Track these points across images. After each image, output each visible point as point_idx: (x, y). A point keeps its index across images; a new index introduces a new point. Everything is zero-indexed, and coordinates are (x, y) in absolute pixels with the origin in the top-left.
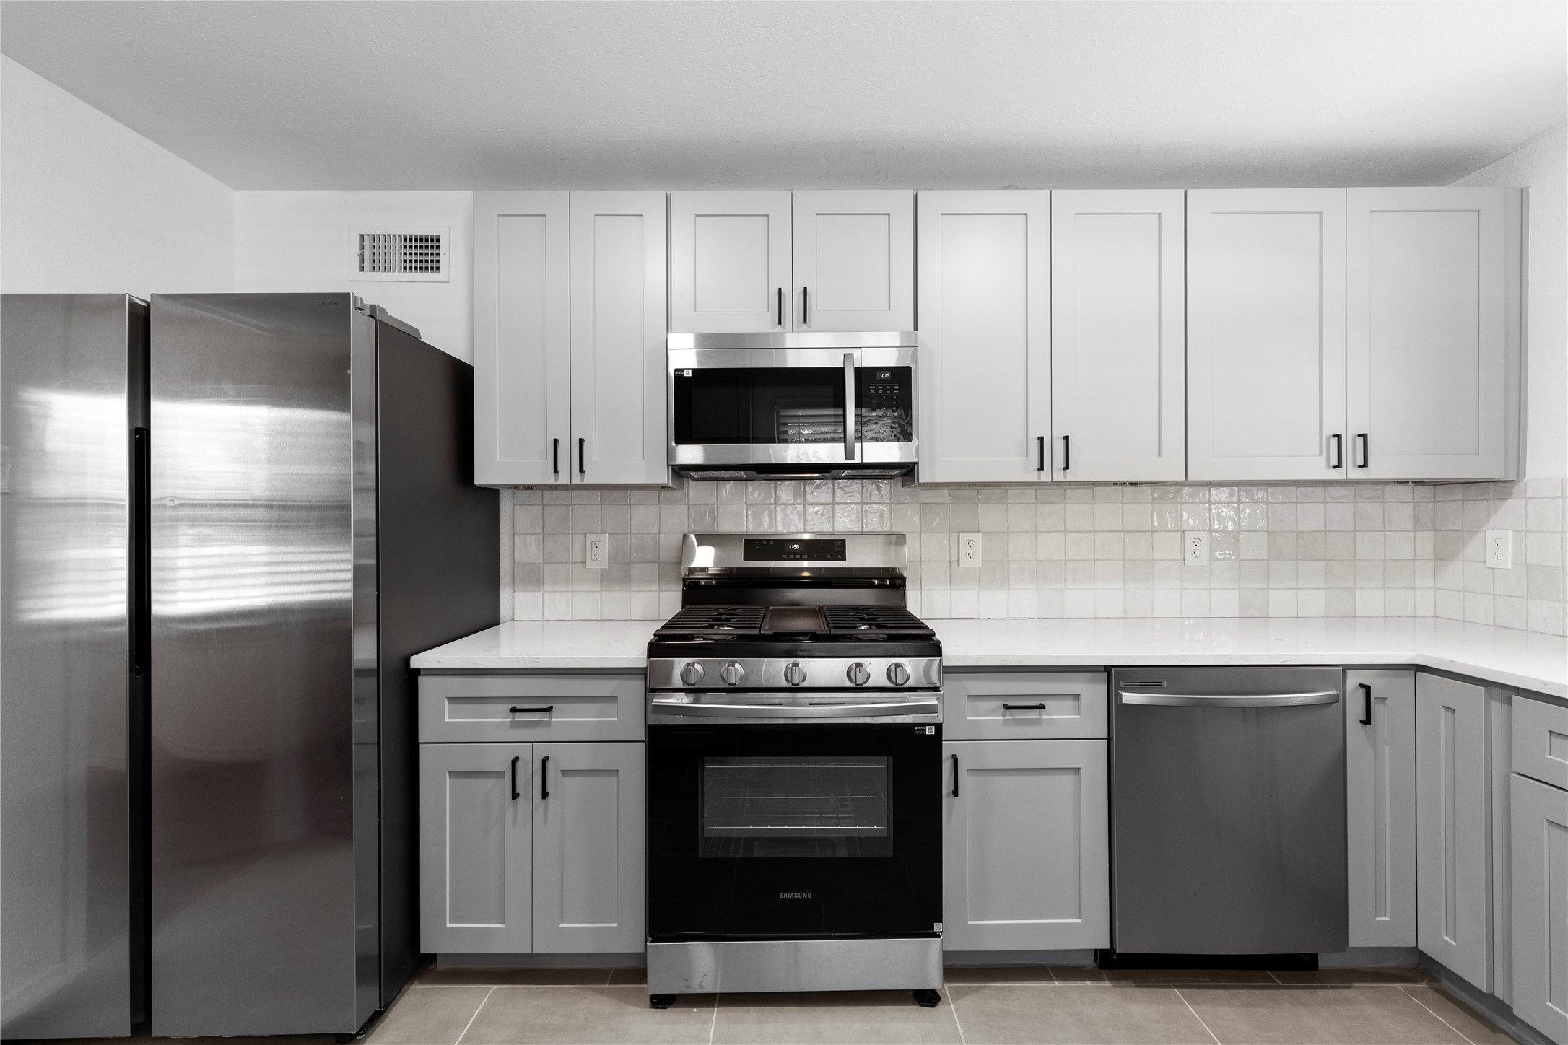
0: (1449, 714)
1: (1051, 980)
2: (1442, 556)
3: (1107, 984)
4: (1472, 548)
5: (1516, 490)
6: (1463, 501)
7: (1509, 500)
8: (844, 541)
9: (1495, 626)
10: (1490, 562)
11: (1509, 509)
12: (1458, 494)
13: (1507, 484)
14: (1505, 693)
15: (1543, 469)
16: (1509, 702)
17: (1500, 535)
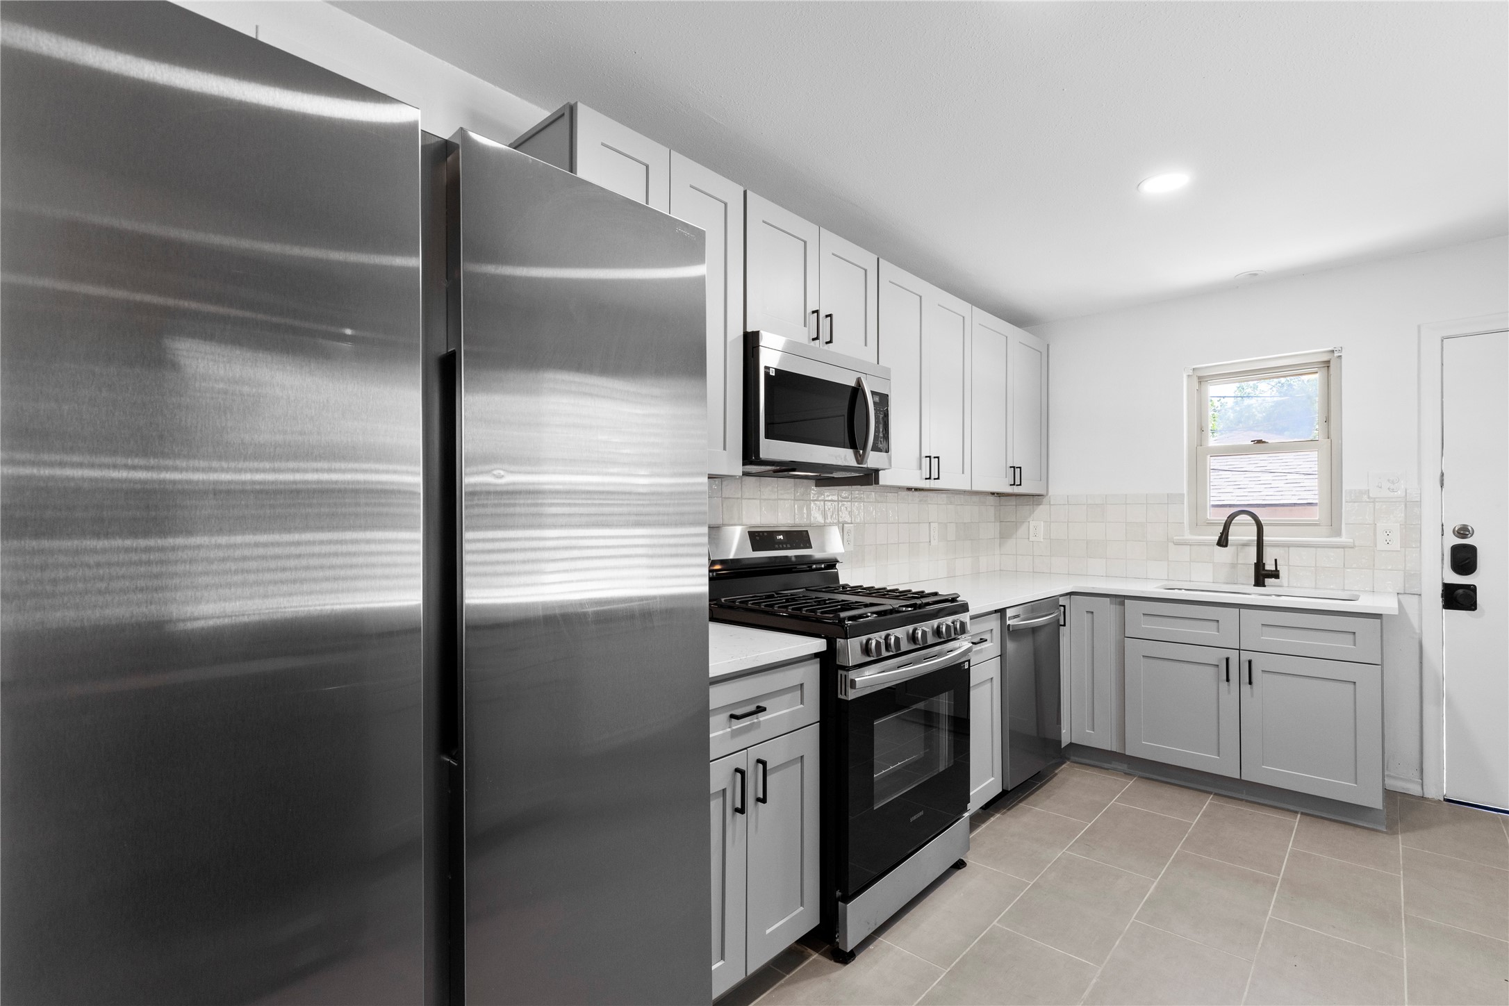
0: (1090, 615)
1: (979, 826)
2: (1004, 536)
3: (998, 815)
4: (1022, 531)
5: (1045, 500)
6: (1016, 505)
7: (1041, 506)
8: (807, 531)
9: (1033, 572)
10: (1032, 539)
11: (1041, 510)
12: (1013, 501)
13: (1040, 497)
14: (1120, 599)
15: (1057, 490)
16: (1123, 604)
17: (1037, 524)
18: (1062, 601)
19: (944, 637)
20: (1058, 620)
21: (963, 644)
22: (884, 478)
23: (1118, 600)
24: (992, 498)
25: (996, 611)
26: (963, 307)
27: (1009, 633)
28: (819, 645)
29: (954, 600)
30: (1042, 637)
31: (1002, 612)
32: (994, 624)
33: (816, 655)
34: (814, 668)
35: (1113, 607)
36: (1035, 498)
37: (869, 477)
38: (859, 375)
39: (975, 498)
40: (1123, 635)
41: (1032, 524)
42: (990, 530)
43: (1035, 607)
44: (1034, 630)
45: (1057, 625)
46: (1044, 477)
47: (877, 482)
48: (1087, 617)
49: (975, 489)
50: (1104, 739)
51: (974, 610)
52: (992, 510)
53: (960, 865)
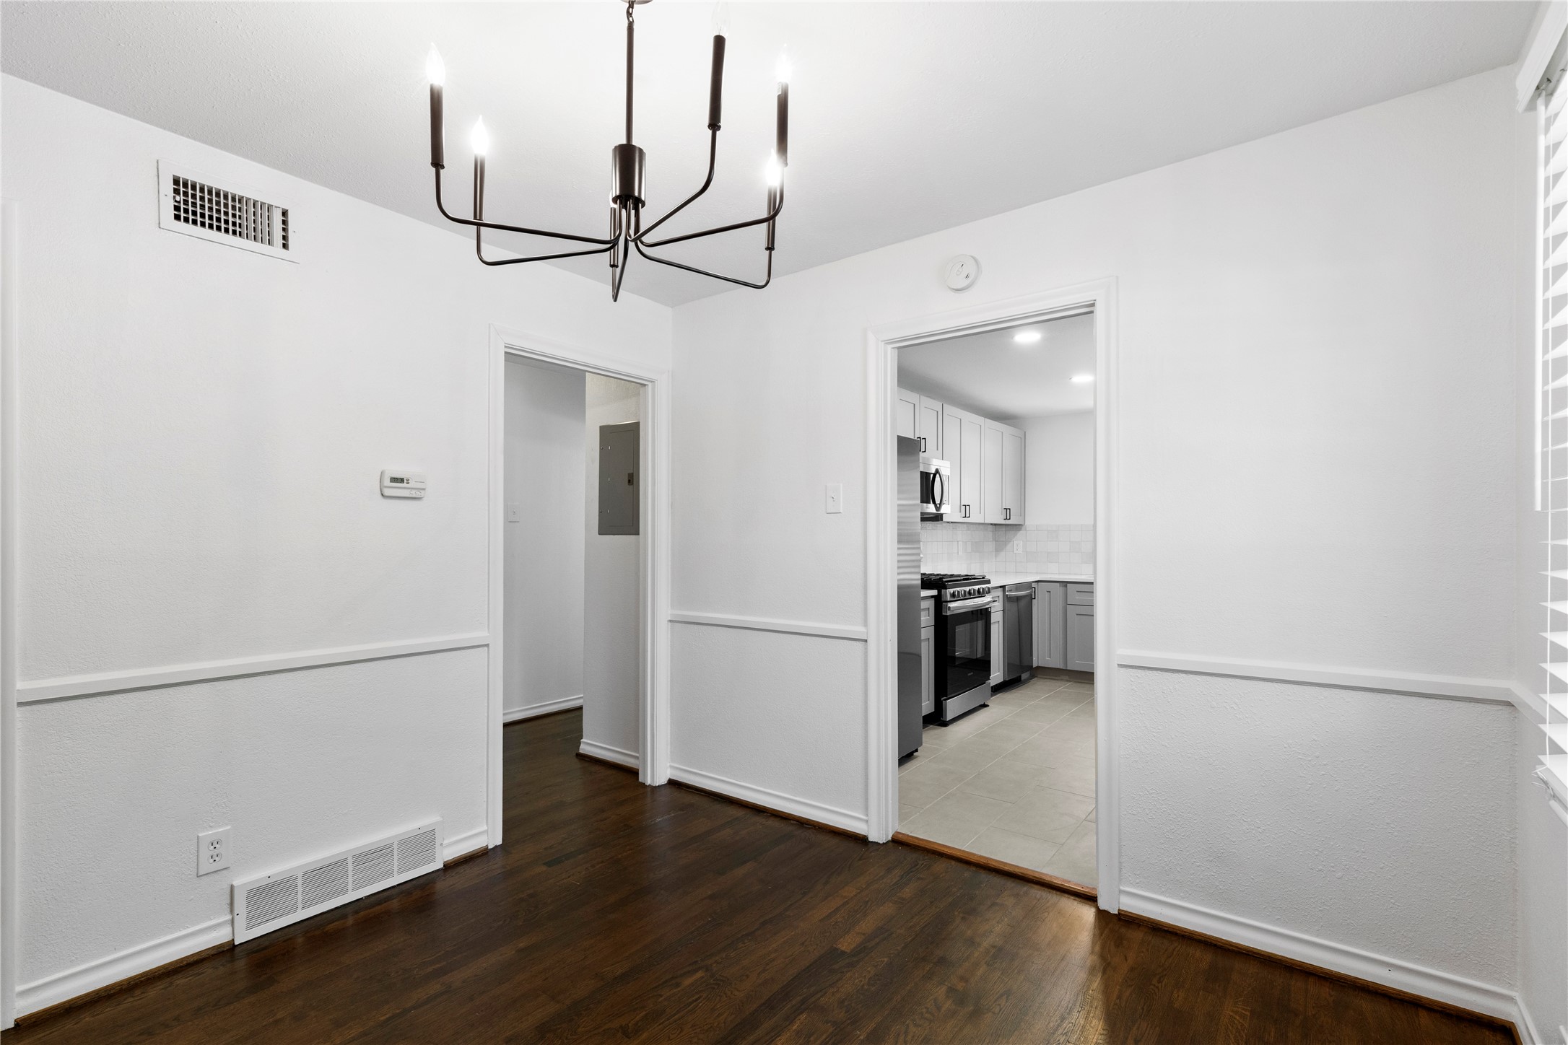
1: (994, 693)
2: (998, 550)
3: (1003, 692)
4: (1009, 547)
5: (1023, 528)
6: (1007, 532)
7: (1021, 531)
10: (1015, 551)
11: (1021, 534)
12: (1005, 529)
13: (1021, 526)
14: (1065, 584)
15: (1030, 522)
16: (1066, 586)
17: (1018, 543)
18: (1033, 585)
19: (980, 594)
20: (1031, 595)
21: (987, 599)
22: (945, 519)
23: (1064, 584)
24: (991, 526)
25: (1001, 587)
26: (980, 420)
27: (1008, 600)
28: (934, 592)
29: (983, 578)
30: (1023, 603)
31: (1003, 587)
32: (999, 593)
33: (932, 597)
34: (932, 602)
35: (1061, 588)
36: (1017, 527)
37: (938, 518)
38: (937, 467)
39: (981, 527)
40: (1066, 603)
41: (1015, 542)
42: (990, 546)
43: (1019, 587)
44: (1018, 599)
45: (1030, 598)
46: (1023, 514)
47: (942, 520)
48: (1047, 594)
49: (986, 522)
50: (1055, 662)
51: (993, 584)
52: (991, 534)
53: (985, 706)
